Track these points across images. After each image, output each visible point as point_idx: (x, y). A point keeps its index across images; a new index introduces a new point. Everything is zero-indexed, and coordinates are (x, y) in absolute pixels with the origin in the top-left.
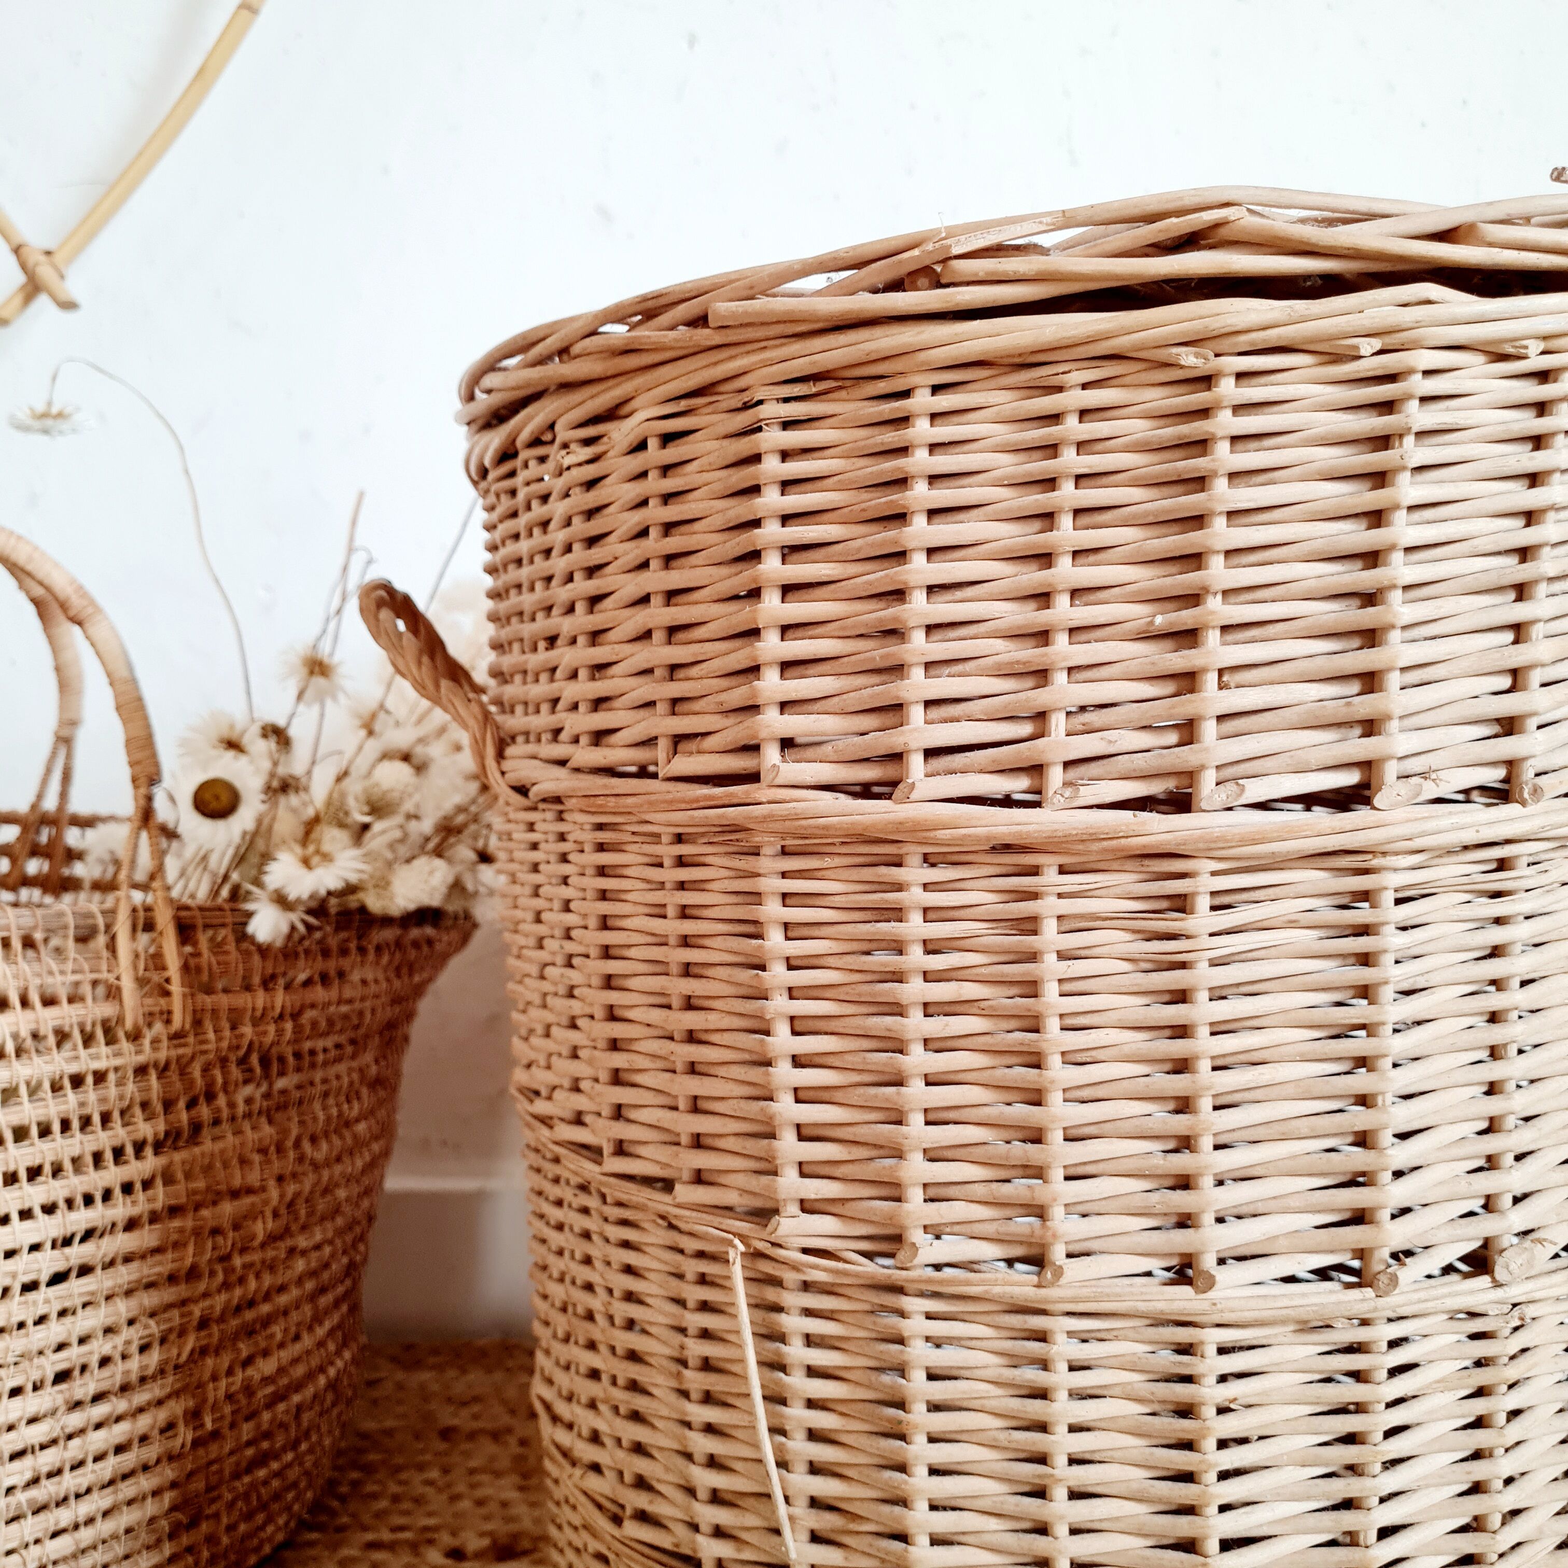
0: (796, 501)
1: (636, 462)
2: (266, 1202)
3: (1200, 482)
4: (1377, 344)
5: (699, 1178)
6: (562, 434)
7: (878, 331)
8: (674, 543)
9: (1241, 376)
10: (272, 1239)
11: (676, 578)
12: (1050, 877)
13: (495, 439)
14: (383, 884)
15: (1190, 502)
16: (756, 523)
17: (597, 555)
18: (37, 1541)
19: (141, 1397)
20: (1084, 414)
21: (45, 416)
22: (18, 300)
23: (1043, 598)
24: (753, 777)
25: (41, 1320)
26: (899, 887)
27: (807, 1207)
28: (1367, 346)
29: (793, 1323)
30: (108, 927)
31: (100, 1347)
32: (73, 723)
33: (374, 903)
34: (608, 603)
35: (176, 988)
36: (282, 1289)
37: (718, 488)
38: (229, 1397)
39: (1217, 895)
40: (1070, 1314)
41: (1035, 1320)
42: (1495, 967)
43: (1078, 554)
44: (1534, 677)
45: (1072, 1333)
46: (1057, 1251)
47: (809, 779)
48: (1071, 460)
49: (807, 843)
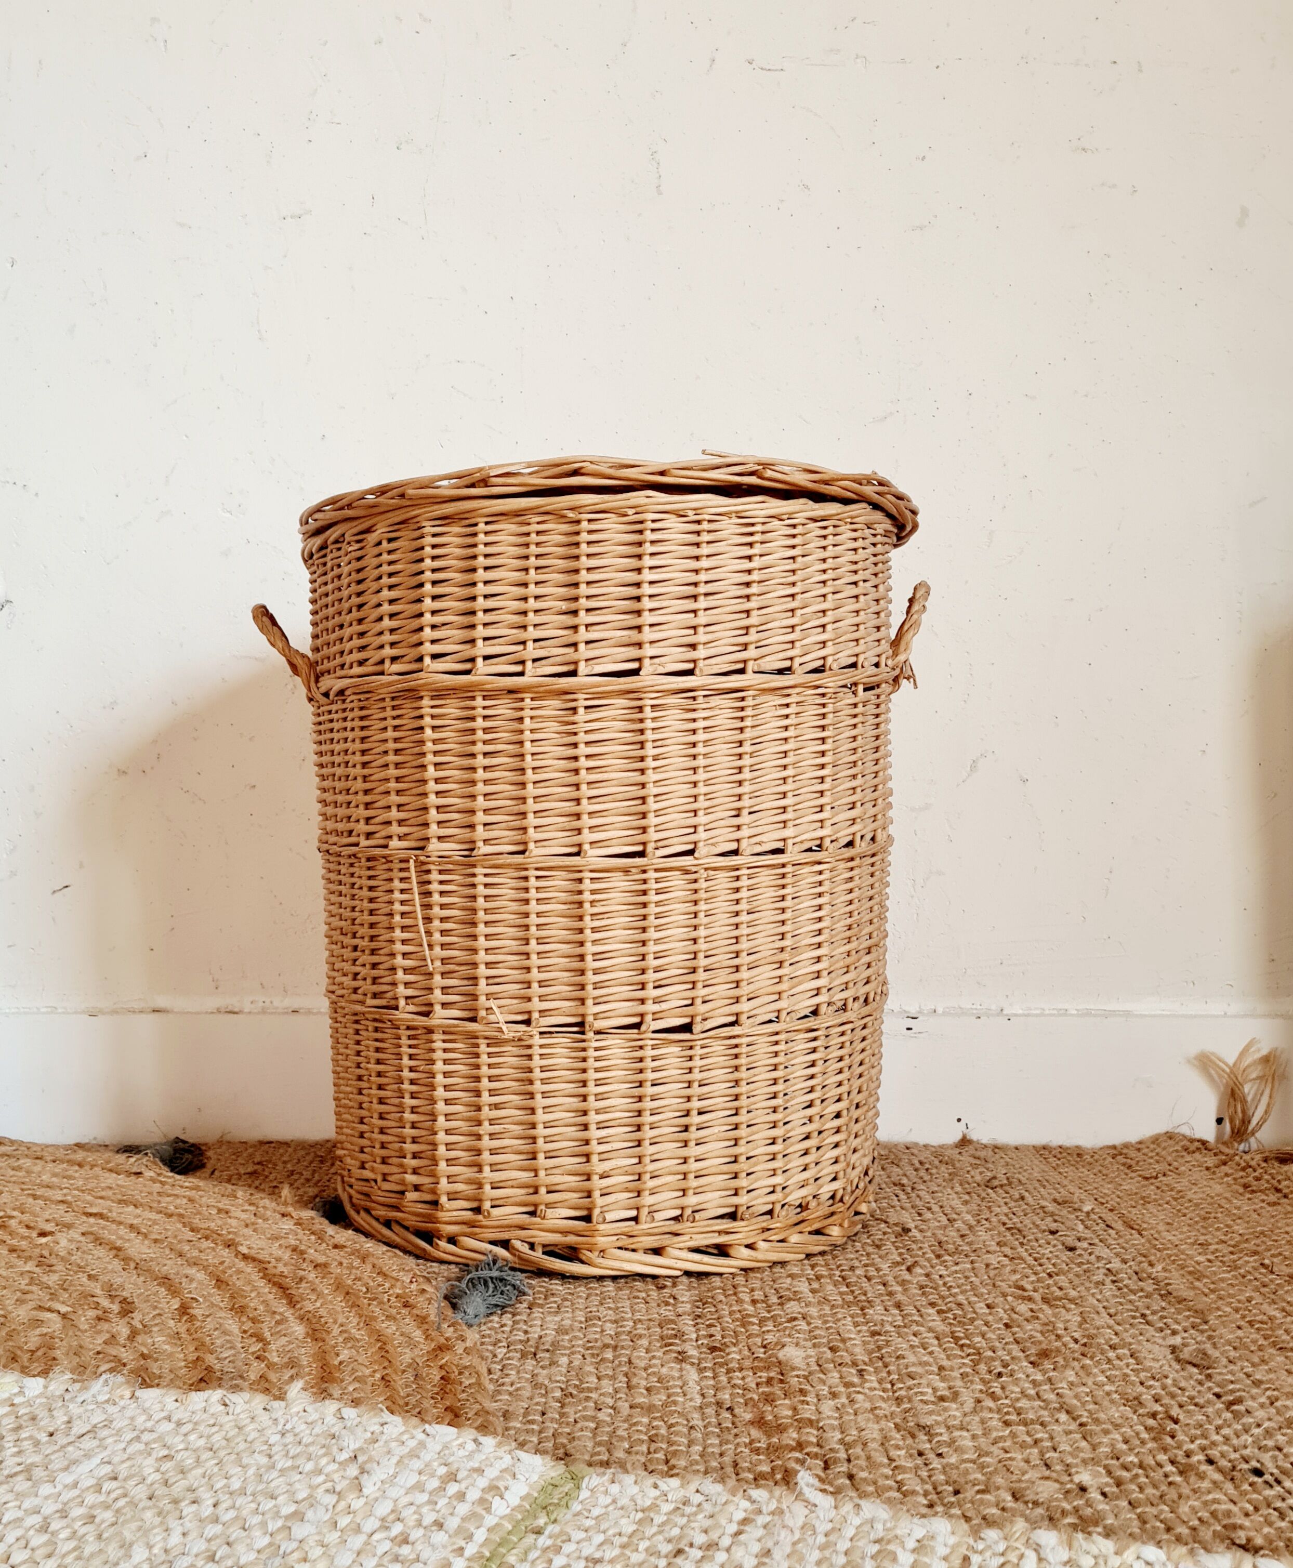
0: (437, 564)
1: (377, 550)
3: (577, 557)
4: (634, 511)
5: (401, 837)
6: (348, 538)
7: (464, 502)
8: (393, 581)
9: (590, 521)
11: (393, 595)
12: (528, 702)
13: (319, 541)
15: (574, 565)
16: (422, 572)
17: (361, 587)
20: (538, 533)
23: (525, 599)
24: (421, 670)
27: (440, 839)
28: (630, 512)
29: (435, 887)
34: (365, 607)
37: (409, 559)
39: (586, 707)
40: (537, 869)
41: (524, 873)
42: (693, 738)
43: (537, 583)
44: (701, 630)
45: (537, 877)
46: (531, 846)
47: (441, 669)
48: (533, 549)
49: (440, 694)
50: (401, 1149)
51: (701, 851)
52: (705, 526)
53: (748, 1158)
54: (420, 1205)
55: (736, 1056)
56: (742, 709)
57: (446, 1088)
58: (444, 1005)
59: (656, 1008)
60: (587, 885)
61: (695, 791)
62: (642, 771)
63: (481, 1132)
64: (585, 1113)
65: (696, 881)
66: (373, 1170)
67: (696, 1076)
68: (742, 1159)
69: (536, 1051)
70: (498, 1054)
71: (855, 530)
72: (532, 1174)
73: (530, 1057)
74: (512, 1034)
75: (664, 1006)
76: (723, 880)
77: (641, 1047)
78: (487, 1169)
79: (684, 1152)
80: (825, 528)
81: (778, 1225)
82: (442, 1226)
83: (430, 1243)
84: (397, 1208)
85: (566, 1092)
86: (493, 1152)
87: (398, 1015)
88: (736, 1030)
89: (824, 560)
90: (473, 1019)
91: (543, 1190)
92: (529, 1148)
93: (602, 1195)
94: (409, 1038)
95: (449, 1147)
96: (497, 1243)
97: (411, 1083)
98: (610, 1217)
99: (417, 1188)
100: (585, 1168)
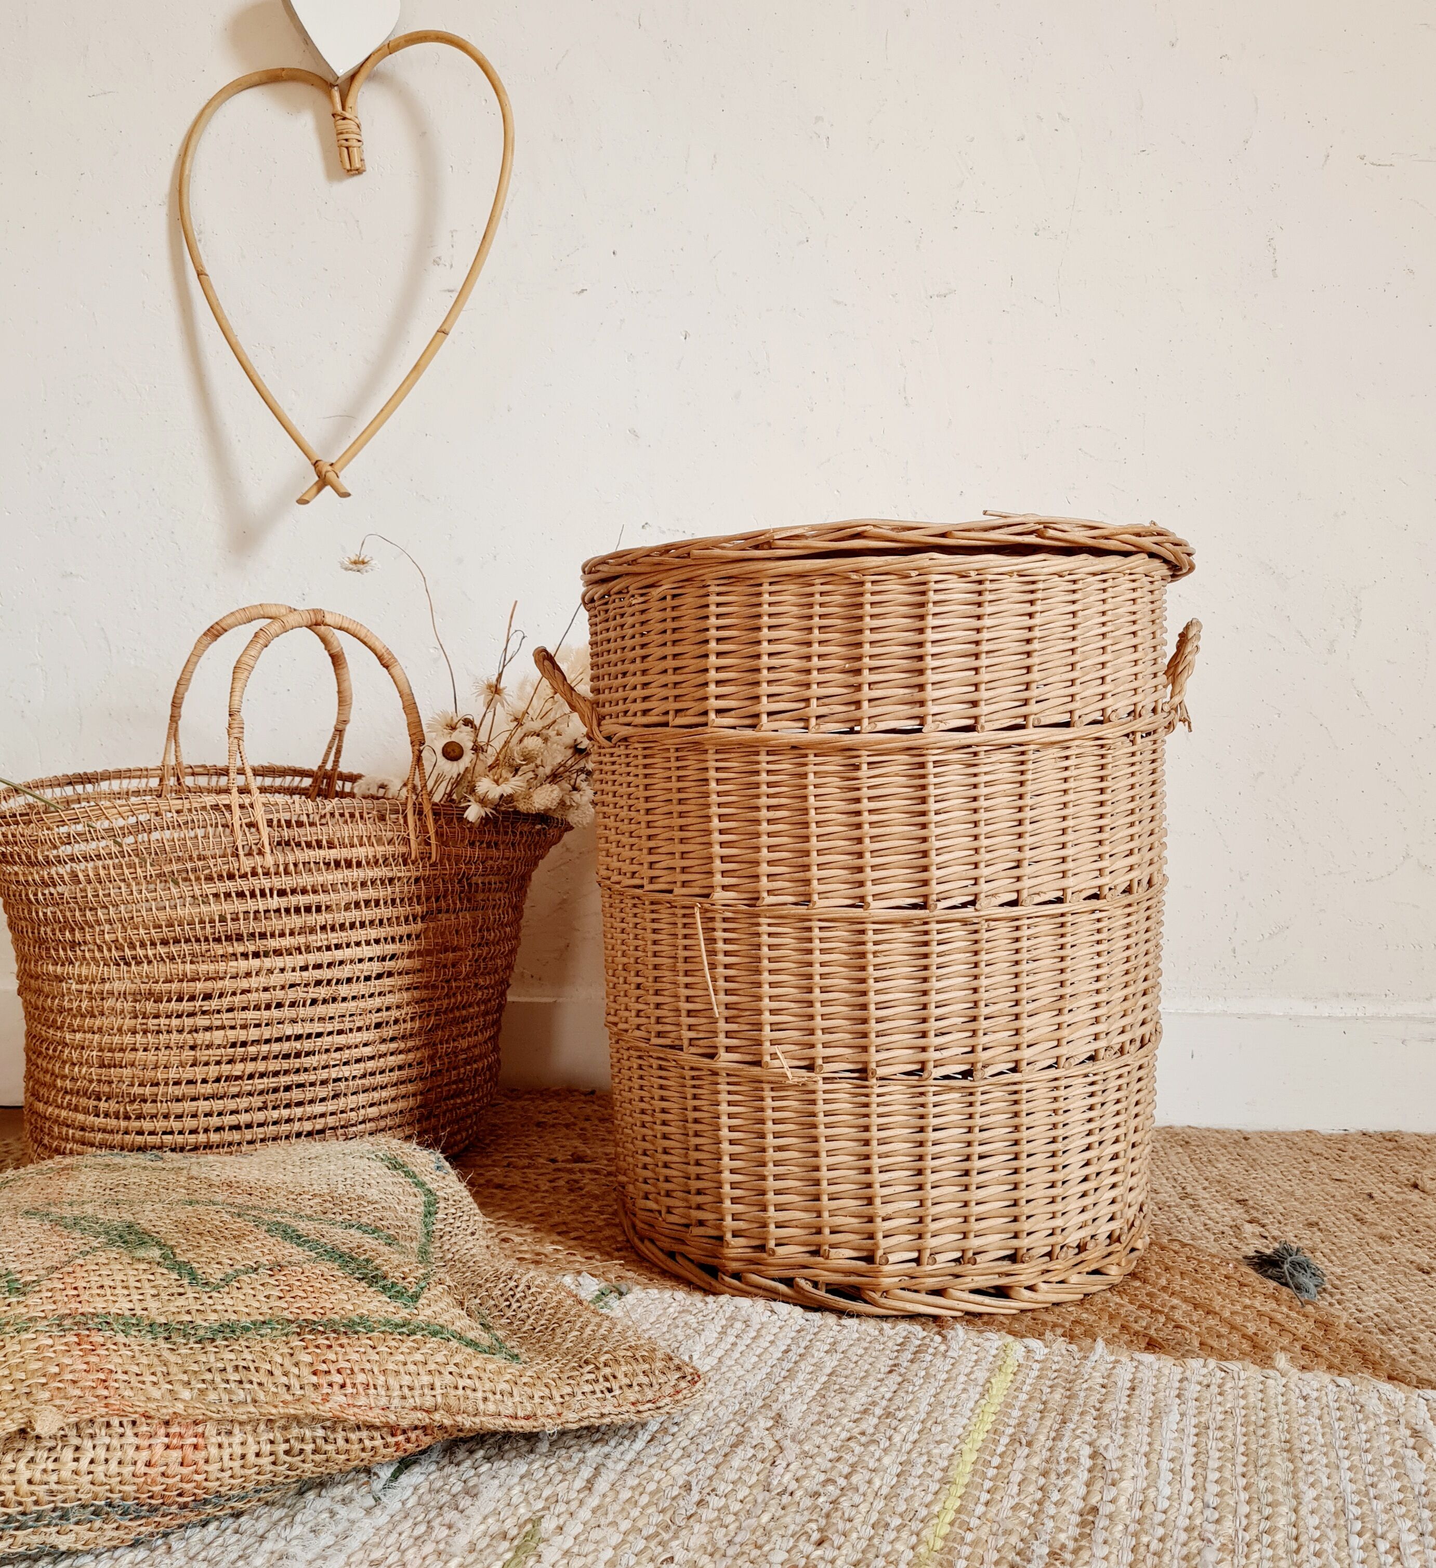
0: (721, 622)
1: (662, 605)
2: (467, 956)
3: (860, 618)
4: (917, 572)
5: (684, 884)
6: (631, 591)
7: (750, 563)
8: (677, 636)
9: (873, 582)
10: (467, 978)
11: (677, 650)
12: (811, 758)
13: (602, 589)
14: (527, 797)
15: (857, 625)
16: (707, 630)
17: (645, 639)
18: (363, 1107)
19: (410, 1044)
21: (355, 563)
22: (315, 490)
23: (809, 658)
24: (706, 724)
25: (371, 995)
26: (758, 763)
27: (724, 888)
28: (913, 573)
29: (719, 934)
30: (404, 811)
31: (395, 1013)
32: (345, 722)
33: (522, 807)
34: (650, 659)
35: (433, 841)
36: (471, 1005)
37: (693, 616)
38: (447, 1054)
39: (869, 763)
40: (820, 920)
41: (807, 924)
42: (974, 792)
43: (820, 642)
44: (983, 687)
45: (820, 928)
46: (815, 897)
47: (726, 724)
48: (817, 609)
49: (724, 748)
50: (686, 1185)
51: (982, 902)
52: (988, 586)
53: (1028, 1202)
54: (704, 1240)
55: (1016, 1102)
56: (1022, 763)
57: (731, 1129)
58: (728, 1049)
59: (938, 1055)
60: (870, 936)
61: (976, 844)
62: (924, 826)
63: (765, 1173)
64: (867, 1157)
65: (976, 932)
66: (657, 1202)
67: (978, 1122)
68: (1023, 1202)
69: (820, 1096)
70: (782, 1098)
71: (1134, 581)
72: (815, 1215)
73: (813, 1102)
74: (796, 1080)
75: (945, 1053)
76: (1003, 930)
77: (922, 1094)
78: (771, 1209)
79: (965, 1196)
80: (1104, 581)
81: (1058, 1267)
82: (727, 1263)
83: (715, 1277)
84: (683, 1242)
85: (849, 1137)
86: (777, 1192)
87: (684, 1056)
88: (1016, 1077)
89: (1104, 613)
90: (758, 1063)
91: (827, 1231)
92: (812, 1189)
93: (884, 1237)
94: (693, 1078)
95: (734, 1185)
96: (781, 1280)
97: (696, 1121)
98: (892, 1258)
99: (701, 1223)
100: (868, 1210)
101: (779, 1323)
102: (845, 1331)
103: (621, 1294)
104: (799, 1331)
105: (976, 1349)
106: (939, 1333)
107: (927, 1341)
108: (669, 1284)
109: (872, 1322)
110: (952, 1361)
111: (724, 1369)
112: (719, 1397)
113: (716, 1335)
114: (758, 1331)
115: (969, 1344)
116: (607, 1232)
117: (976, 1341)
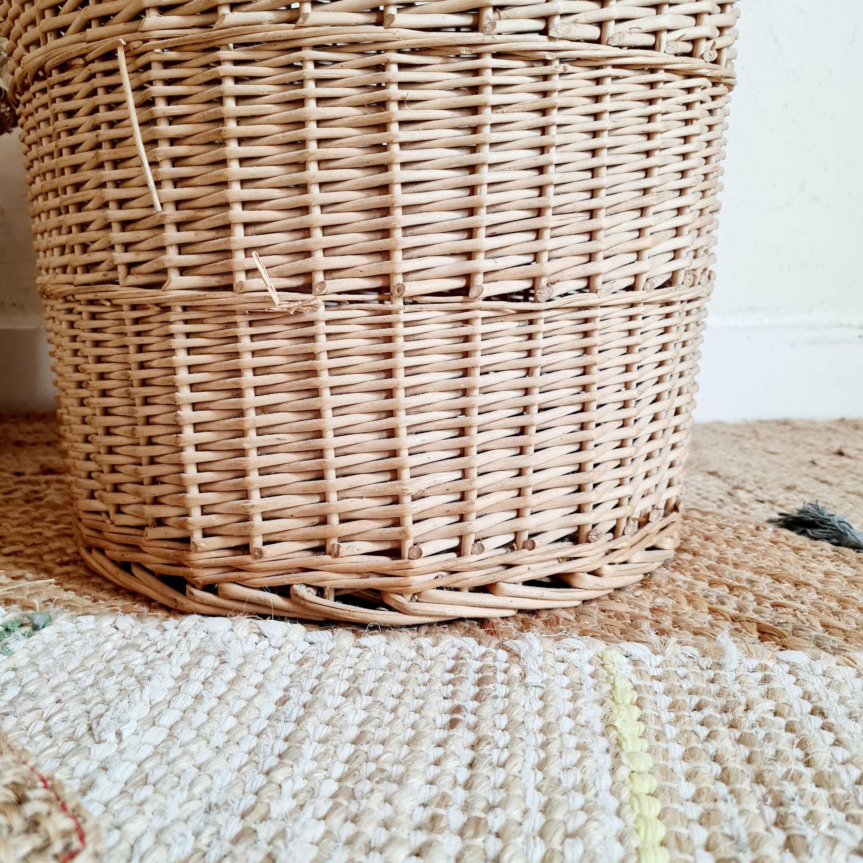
29: (158, 91)
40: (316, 48)
41: (295, 56)
45: (317, 62)
46: (306, 8)
50: (136, 473)
51: (558, 30)
53: (595, 465)
54: (165, 544)
55: (587, 335)
57: (193, 387)
58: (183, 270)
59: (489, 265)
60: (393, 74)
63: (246, 446)
64: (392, 414)
65: (546, 78)
66: (103, 500)
67: (540, 361)
68: (590, 466)
69: (322, 329)
70: (266, 336)
72: (317, 499)
73: (312, 338)
74: (286, 305)
75: (499, 263)
77: (466, 322)
78: (256, 495)
79: (521, 461)
81: (624, 544)
82: (196, 572)
83: (183, 591)
84: (137, 548)
85: (365, 386)
86: (263, 471)
87: (119, 291)
88: (589, 299)
90: (228, 287)
91: (334, 519)
92: (314, 464)
93: (414, 522)
94: (136, 321)
95: (201, 467)
96: (272, 589)
97: (144, 383)
98: (427, 549)
99: (160, 522)
100: (392, 487)
101: (271, 653)
102: (368, 656)
103: (36, 628)
104: (300, 663)
105: (563, 667)
106: (501, 646)
107: (489, 661)
108: (120, 603)
109: (405, 636)
110: (539, 692)
111: (175, 752)
112: (157, 823)
113: (171, 683)
114: (238, 669)
115: (550, 660)
116: (57, 544)
117: (558, 653)
